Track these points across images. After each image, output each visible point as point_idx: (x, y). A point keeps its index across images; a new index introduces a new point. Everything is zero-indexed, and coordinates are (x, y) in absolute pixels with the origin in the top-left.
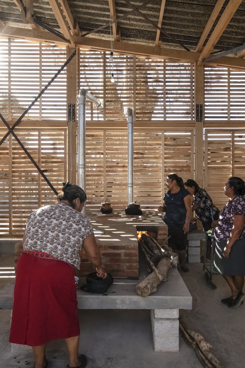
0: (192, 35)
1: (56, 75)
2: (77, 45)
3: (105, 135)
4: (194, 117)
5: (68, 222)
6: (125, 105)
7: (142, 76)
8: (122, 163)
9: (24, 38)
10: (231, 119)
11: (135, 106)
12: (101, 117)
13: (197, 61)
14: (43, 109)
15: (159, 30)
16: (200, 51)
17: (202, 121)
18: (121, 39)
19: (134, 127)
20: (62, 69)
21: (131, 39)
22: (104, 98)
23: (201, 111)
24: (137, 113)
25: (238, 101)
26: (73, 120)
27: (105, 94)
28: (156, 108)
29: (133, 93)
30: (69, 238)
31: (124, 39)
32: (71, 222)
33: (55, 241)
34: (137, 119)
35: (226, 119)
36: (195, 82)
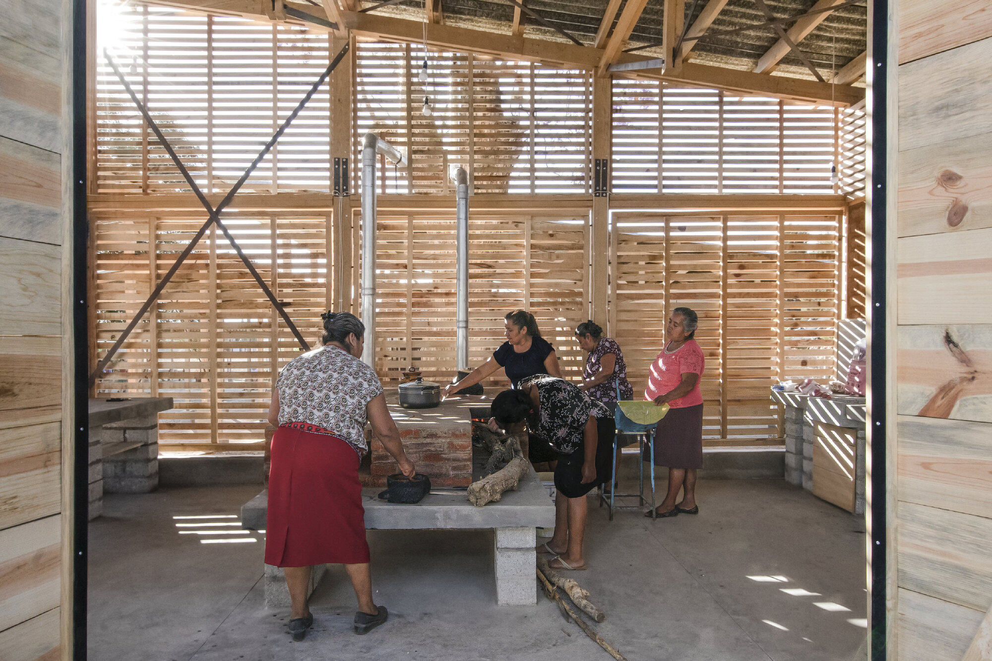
0: (585, 13)
1: (310, 94)
2: (351, 30)
3: (411, 227)
4: (590, 186)
5: (341, 373)
6: (453, 161)
7: (489, 97)
8: (445, 286)
9: (241, 16)
10: (665, 191)
11: (472, 161)
12: (402, 187)
13: (597, 68)
14: (280, 169)
15: (519, 7)
16: (603, 47)
17: (606, 196)
18: (443, 16)
19: (470, 207)
20: (321, 82)
21: (463, 17)
22: (409, 144)
23: (605, 173)
24: (477, 178)
25: (679, 151)
26: (345, 194)
27: (410, 135)
28: (516, 166)
29: (469, 135)
30: (345, 400)
31: (449, 17)
32: (345, 374)
33: (325, 405)
34: (476, 191)
35: (655, 191)
36: (593, 111)
